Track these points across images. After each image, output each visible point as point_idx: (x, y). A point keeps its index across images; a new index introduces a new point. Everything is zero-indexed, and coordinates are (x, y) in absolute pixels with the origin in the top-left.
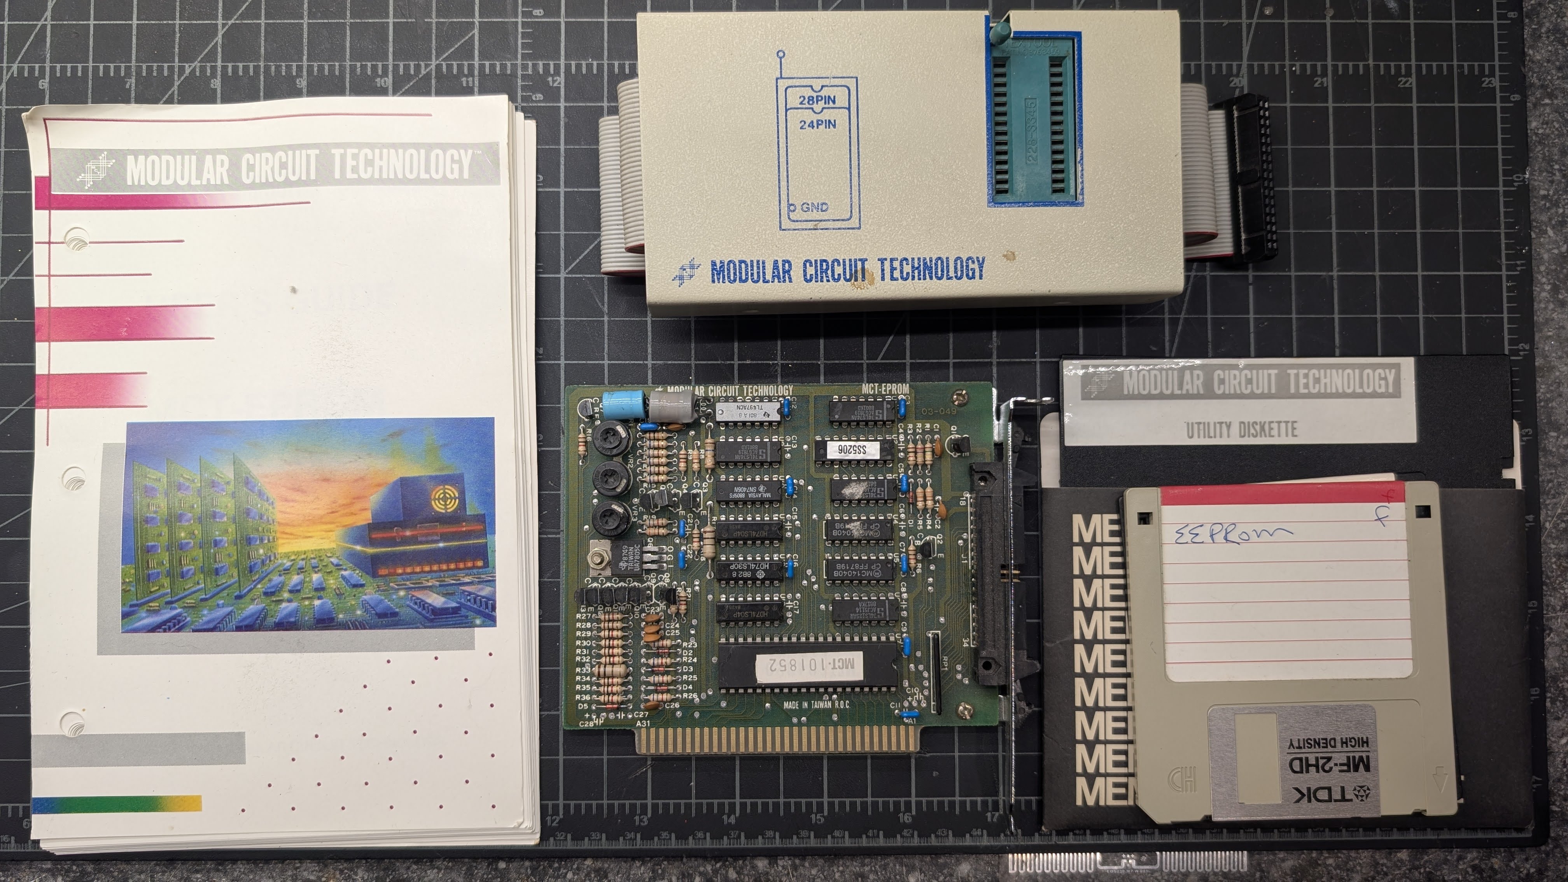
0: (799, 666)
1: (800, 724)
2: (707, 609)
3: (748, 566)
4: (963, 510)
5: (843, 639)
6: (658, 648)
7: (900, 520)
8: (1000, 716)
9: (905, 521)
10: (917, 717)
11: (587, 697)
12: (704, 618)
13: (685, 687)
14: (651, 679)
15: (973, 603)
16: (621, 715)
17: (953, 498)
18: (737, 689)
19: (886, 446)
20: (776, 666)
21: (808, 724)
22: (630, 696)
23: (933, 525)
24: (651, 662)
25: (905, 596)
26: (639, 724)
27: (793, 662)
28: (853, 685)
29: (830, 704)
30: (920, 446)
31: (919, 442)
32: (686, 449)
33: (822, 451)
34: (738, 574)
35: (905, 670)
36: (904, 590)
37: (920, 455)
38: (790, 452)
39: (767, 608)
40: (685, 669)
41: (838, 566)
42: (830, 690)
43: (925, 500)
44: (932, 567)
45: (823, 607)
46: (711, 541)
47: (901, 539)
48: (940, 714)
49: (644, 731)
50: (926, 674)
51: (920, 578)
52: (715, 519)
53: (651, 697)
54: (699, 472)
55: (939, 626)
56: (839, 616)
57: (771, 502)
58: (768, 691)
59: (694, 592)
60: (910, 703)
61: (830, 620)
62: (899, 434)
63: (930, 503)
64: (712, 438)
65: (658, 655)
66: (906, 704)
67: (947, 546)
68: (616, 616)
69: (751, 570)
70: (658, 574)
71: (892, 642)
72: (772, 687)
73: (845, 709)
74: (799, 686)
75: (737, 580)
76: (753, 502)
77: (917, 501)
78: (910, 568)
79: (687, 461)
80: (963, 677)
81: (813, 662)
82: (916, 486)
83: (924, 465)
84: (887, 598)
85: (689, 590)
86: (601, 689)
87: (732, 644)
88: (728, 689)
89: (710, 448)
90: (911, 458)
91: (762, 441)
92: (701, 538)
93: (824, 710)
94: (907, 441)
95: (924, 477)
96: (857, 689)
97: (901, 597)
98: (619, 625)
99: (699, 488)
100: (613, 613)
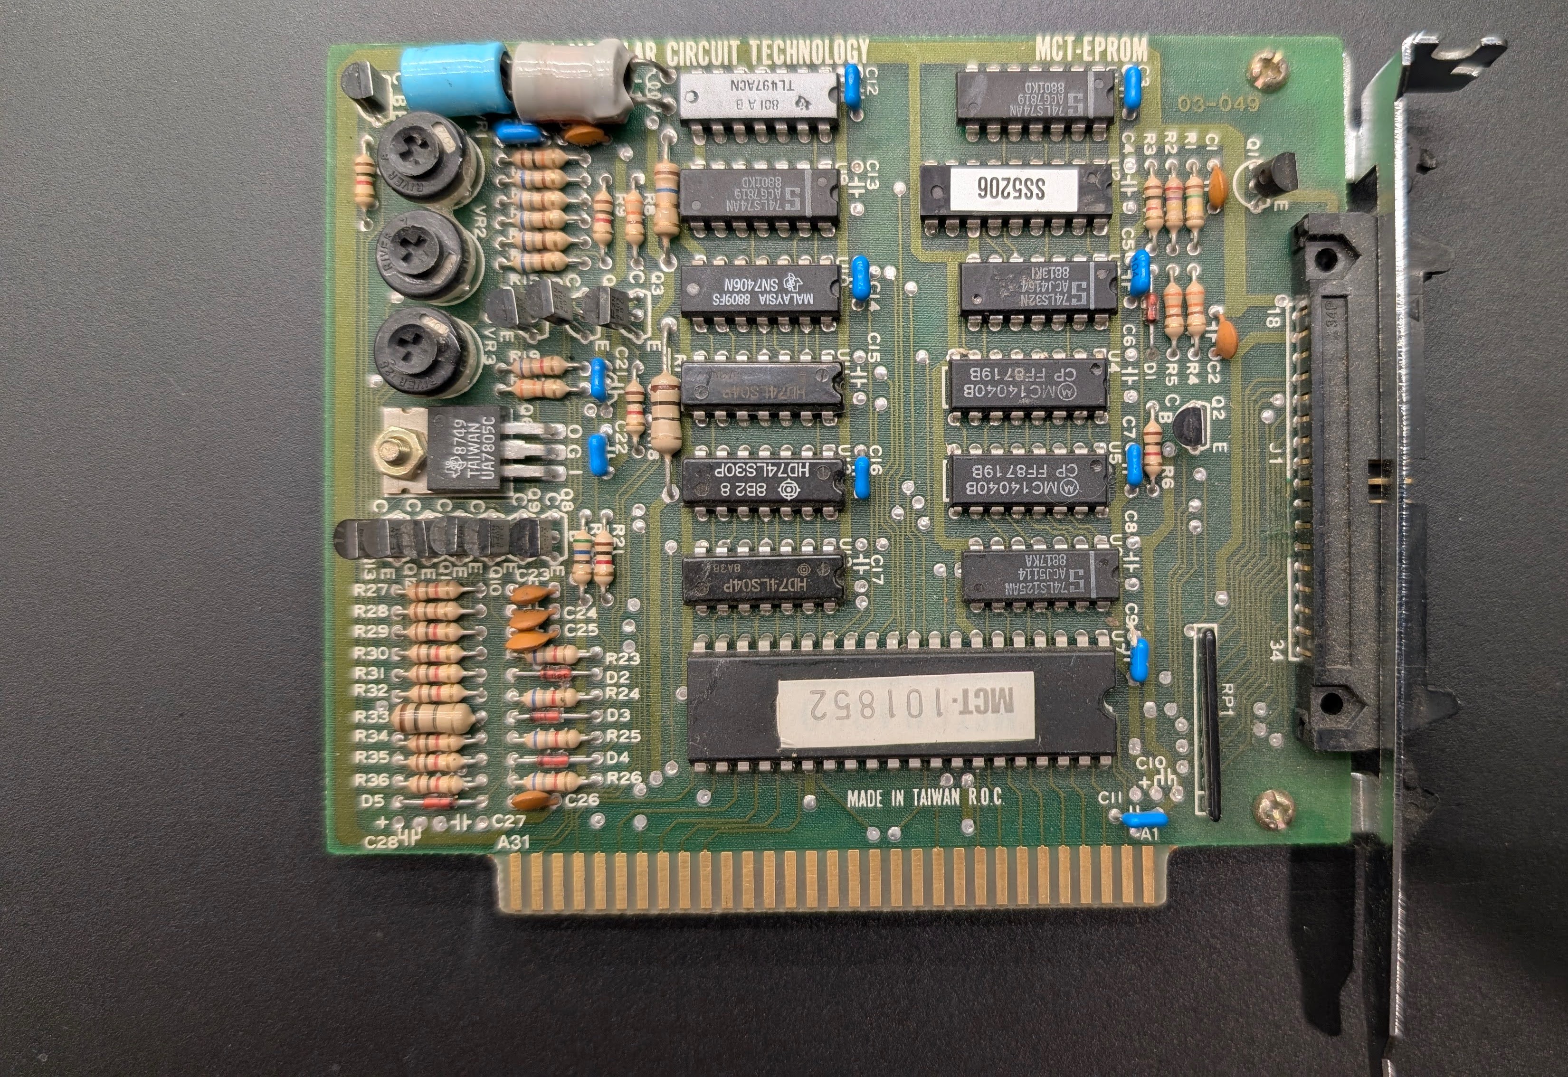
0: (881, 707)
1: (885, 844)
2: (664, 573)
3: (759, 470)
4: (1274, 338)
5: (988, 642)
6: (546, 665)
7: (1125, 364)
8: (1356, 819)
9: (1136, 364)
10: (1161, 827)
11: (380, 780)
12: (655, 594)
13: (611, 757)
14: (529, 739)
15: (1296, 556)
16: (461, 823)
17: (1250, 309)
18: (733, 763)
19: (1093, 179)
20: (827, 706)
21: (905, 844)
22: (482, 779)
23: (1202, 375)
24: (527, 698)
25: (1134, 541)
26: (503, 842)
27: (867, 699)
28: (1011, 751)
29: (956, 795)
30: (1174, 181)
31: (1173, 176)
32: (610, 188)
33: (938, 193)
34: (733, 488)
35: (1133, 717)
36: (1132, 527)
37: (1174, 206)
38: (862, 199)
39: (804, 571)
40: (611, 715)
41: (977, 471)
42: (957, 763)
43: (1185, 314)
44: (1200, 475)
45: (940, 569)
46: (672, 412)
47: (1128, 409)
48: (1217, 819)
49: (515, 860)
50: (1181, 725)
51: (1169, 500)
52: (681, 358)
53: (528, 781)
54: (642, 246)
55: (1215, 612)
56: (977, 587)
57: (816, 318)
58: (808, 765)
59: (633, 537)
60: (1145, 793)
61: (958, 599)
62: (1123, 156)
63: (1196, 321)
64: (671, 160)
65: (547, 683)
66: (1136, 795)
67: (1236, 424)
68: (443, 590)
69: (766, 480)
70: (544, 491)
71: (1105, 650)
72: (819, 757)
73: (991, 808)
74: (883, 755)
75: (732, 505)
76: (773, 318)
77: (1165, 317)
78: (1146, 475)
79: (612, 220)
80: (1271, 730)
81: (914, 696)
82: (1164, 279)
83: (1185, 230)
84: (1093, 546)
85: (620, 529)
86: (412, 761)
87: (720, 655)
88: (711, 762)
89: (665, 183)
90: (1154, 214)
91: (792, 168)
92: (646, 405)
93: (944, 810)
94: (1142, 173)
95: (1182, 259)
96: (1021, 762)
97: (1124, 545)
98: (451, 610)
99: (642, 286)
100: (436, 581)
